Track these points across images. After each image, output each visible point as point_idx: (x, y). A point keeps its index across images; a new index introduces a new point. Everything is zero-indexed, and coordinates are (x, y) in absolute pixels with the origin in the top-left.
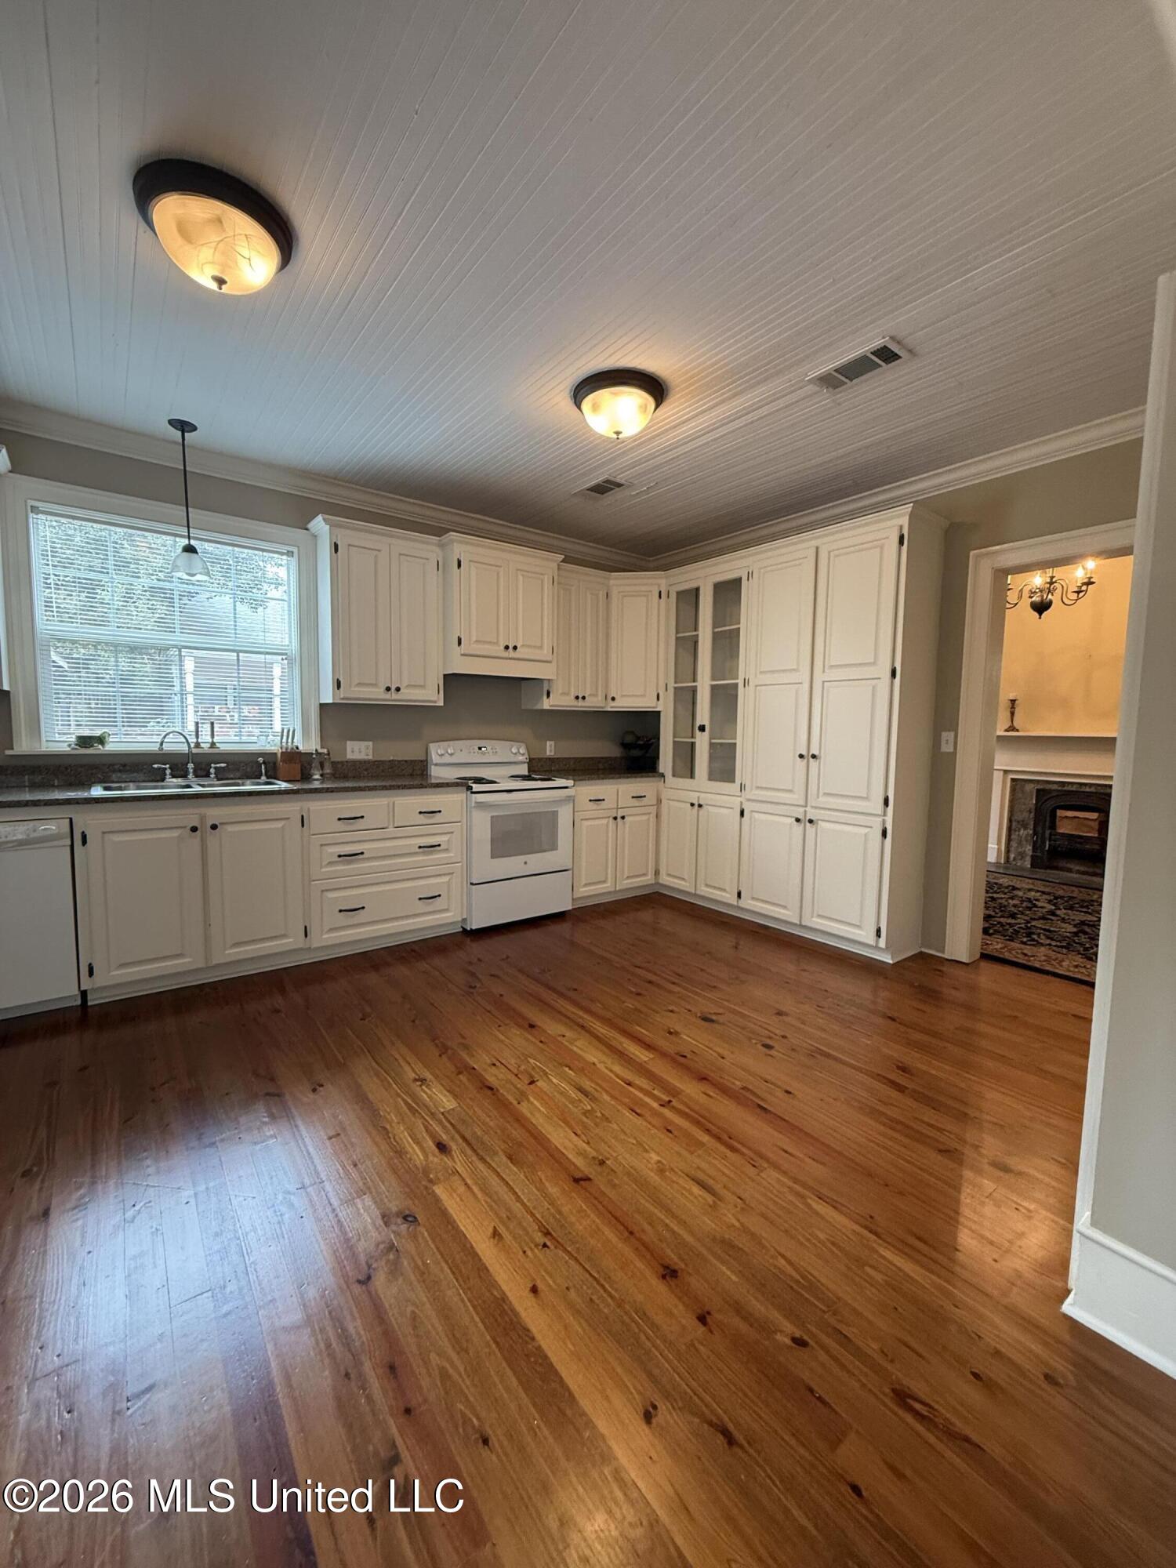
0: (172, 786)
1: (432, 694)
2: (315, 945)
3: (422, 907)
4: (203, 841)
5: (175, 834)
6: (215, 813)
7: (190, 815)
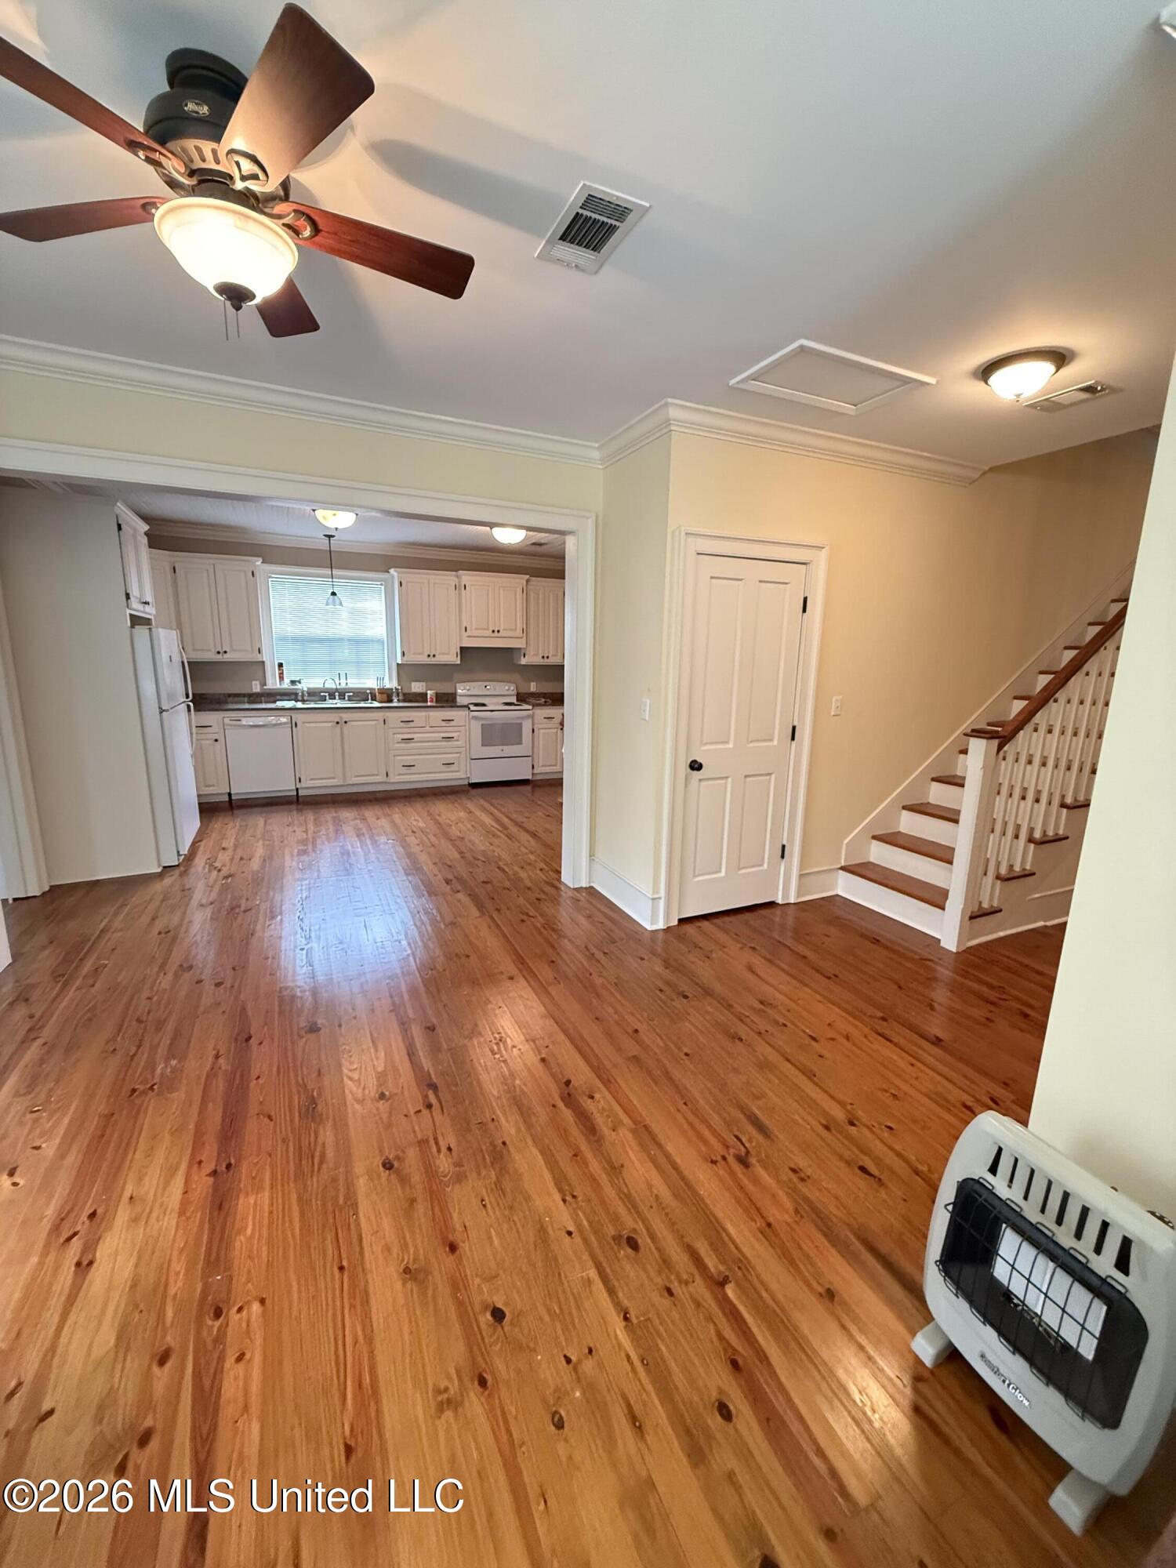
0: (329, 703)
1: (454, 659)
2: (392, 781)
3: (445, 768)
4: (341, 729)
5: (330, 724)
6: (346, 716)
7: (335, 717)
